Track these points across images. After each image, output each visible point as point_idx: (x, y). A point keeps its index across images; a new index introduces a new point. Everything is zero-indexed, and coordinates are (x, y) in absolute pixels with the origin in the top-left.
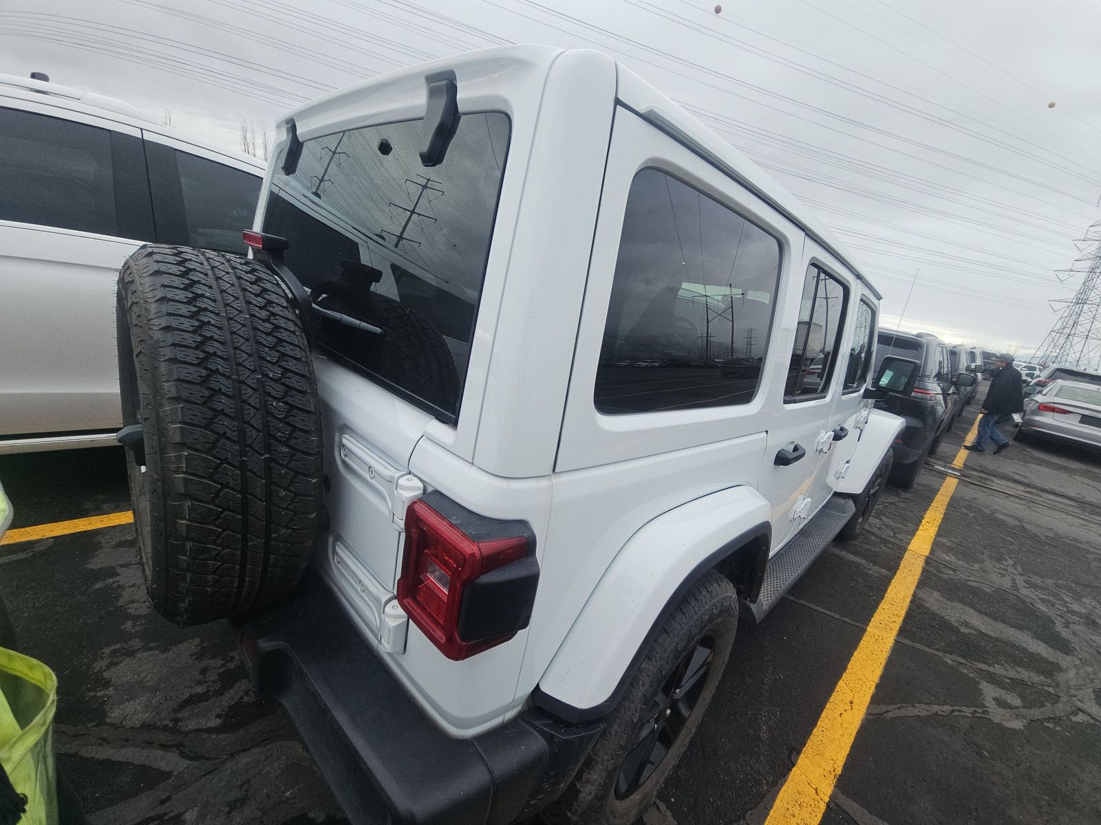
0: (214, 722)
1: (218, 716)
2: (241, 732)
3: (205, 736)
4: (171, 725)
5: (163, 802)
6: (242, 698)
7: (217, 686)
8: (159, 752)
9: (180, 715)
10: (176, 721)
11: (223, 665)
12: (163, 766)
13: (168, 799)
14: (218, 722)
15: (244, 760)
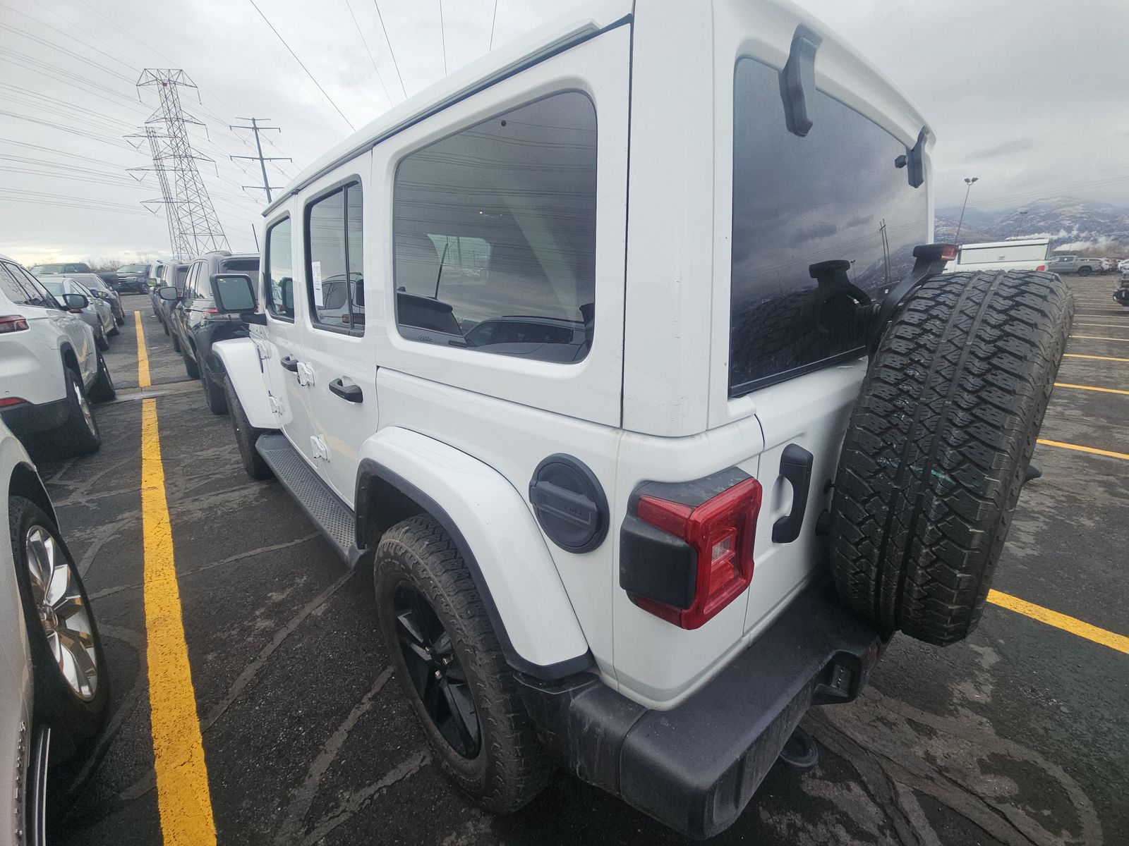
0: (856, 788)
1: (849, 789)
2: (846, 756)
3: (870, 787)
4: (888, 833)
5: (932, 779)
6: (821, 779)
7: (827, 816)
8: (912, 819)
9: (875, 831)
10: (881, 829)
11: (804, 829)
12: (916, 804)
13: (928, 777)
14: (853, 785)
15: (860, 738)
